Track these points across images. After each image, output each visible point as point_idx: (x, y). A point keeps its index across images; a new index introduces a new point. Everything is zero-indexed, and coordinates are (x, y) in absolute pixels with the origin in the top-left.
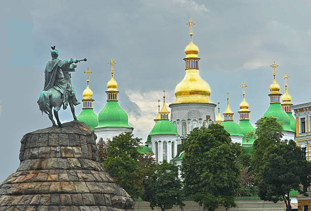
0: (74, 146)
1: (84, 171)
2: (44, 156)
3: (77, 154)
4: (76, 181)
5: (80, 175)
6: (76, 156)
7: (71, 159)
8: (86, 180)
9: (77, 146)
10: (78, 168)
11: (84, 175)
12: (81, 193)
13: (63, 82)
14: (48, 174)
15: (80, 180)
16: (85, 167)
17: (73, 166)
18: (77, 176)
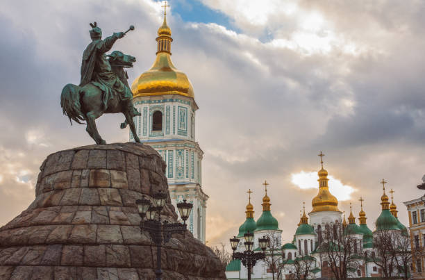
0: (113, 169)
1: (124, 208)
2: (61, 185)
3: (118, 181)
4: (105, 224)
5: (112, 215)
6: (116, 185)
7: (104, 189)
8: (123, 222)
9: (119, 169)
10: (116, 204)
11: (122, 215)
12: (106, 244)
13: (109, 76)
14: (58, 213)
15: (112, 222)
16: (129, 202)
17: (106, 200)
18: (109, 216)
